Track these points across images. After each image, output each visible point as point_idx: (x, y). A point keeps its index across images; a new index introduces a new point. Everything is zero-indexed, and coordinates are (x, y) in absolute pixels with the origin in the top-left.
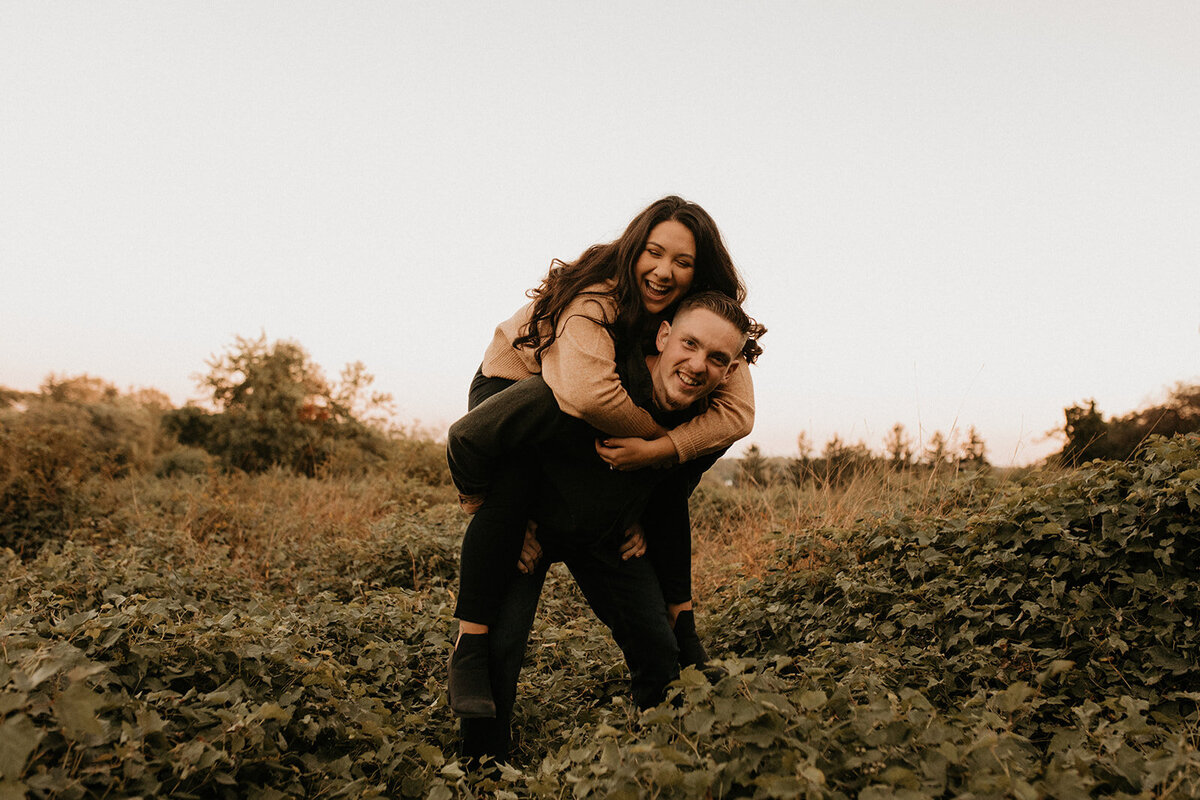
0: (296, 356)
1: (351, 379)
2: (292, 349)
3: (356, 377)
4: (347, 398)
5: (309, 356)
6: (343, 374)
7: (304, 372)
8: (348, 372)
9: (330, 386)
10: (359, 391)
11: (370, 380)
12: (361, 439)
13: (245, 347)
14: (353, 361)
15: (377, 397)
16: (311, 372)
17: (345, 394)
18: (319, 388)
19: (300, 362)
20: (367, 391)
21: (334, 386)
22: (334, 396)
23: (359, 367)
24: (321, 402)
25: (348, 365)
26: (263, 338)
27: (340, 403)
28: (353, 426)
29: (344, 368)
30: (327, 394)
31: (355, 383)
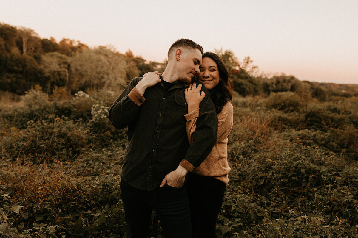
0: (231, 55)
1: (246, 61)
2: (230, 53)
3: (248, 61)
4: (245, 67)
5: (234, 55)
6: (244, 60)
7: (233, 60)
8: (245, 59)
9: (240, 64)
10: (248, 65)
11: (252, 61)
12: (249, 79)
13: (217, 52)
14: (247, 56)
15: (254, 67)
16: (235, 60)
17: (244, 66)
18: (237, 64)
19: (232, 57)
20: (251, 65)
21: (241, 63)
22: (241, 66)
23: (248, 58)
24: (237, 68)
25: (245, 57)
26: (221, 50)
27: (243, 69)
28: (247, 75)
29: (244, 58)
30: (239, 66)
31: (247, 62)
